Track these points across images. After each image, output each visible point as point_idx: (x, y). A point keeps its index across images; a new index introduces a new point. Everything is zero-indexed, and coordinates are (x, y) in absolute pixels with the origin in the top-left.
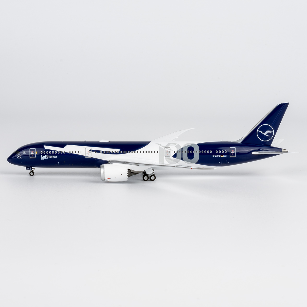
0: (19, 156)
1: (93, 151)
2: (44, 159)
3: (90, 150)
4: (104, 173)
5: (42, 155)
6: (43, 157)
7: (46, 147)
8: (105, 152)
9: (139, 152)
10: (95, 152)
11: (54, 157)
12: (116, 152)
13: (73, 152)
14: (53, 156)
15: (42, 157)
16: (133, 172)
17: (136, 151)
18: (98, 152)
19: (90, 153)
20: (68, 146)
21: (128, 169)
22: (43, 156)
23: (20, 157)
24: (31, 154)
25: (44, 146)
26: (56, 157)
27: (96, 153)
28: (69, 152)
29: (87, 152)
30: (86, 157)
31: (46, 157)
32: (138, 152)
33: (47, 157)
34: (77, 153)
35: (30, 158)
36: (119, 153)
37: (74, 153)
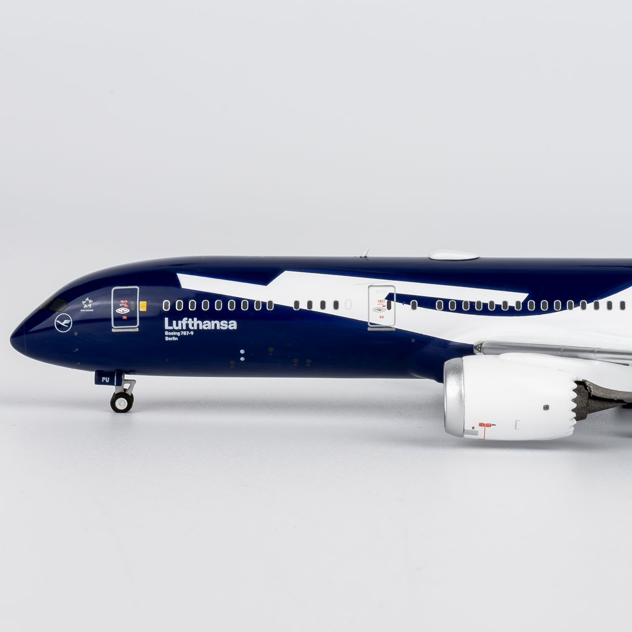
0: (66, 322)
1: (404, 299)
2: (179, 334)
3: (390, 297)
4: (461, 399)
5: (166, 319)
6: (170, 324)
7: (188, 282)
8: (459, 307)
9: (616, 305)
10: (409, 307)
11: (223, 325)
12: (509, 304)
13: (310, 304)
14: (217, 322)
15: (167, 327)
16: (599, 394)
17: (603, 302)
18: (428, 303)
19: (389, 307)
20: (286, 277)
21: (577, 382)
22: (174, 322)
23: (69, 325)
24: (120, 311)
25: (178, 274)
26: (233, 325)
27: (418, 308)
28: (292, 305)
29: (374, 304)
30: (369, 329)
31: (187, 325)
32: (610, 306)
33: (191, 327)
34: (329, 310)
35: (113, 330)
36: (522, 311)
37: (316, 308)
